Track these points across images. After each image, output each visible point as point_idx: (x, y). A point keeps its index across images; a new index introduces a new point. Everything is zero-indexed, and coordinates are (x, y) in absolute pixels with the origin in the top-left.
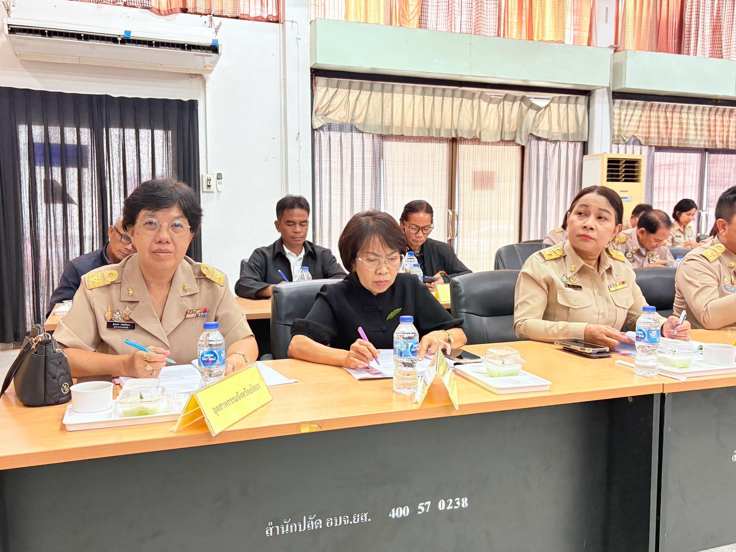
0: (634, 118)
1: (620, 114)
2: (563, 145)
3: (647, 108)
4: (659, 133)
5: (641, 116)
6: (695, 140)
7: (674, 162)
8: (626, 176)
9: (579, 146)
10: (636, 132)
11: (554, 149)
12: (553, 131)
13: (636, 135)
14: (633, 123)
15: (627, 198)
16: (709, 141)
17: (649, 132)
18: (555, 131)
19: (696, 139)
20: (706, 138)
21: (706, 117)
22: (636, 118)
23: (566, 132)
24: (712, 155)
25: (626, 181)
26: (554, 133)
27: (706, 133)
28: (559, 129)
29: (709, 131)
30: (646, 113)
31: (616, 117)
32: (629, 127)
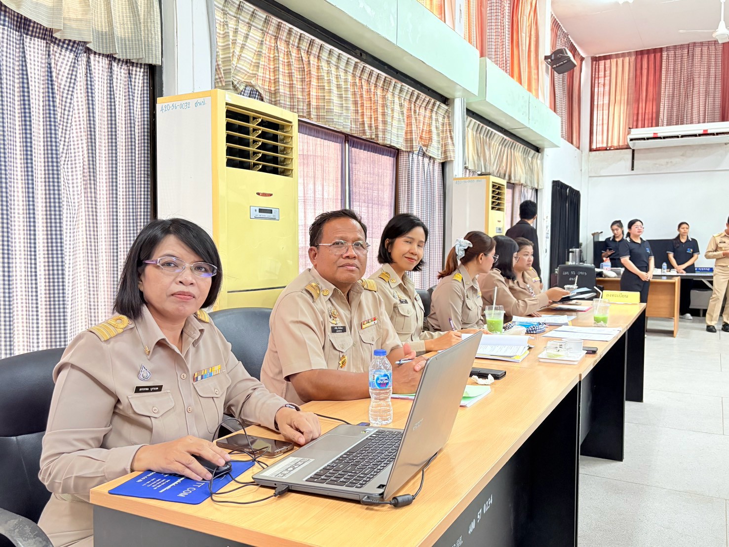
0: (249, 43)
1: (225, 24)
2: (99, 65)
3: (272, 30)
4: (291, 86)
5: (261, 43)
6: (340, 115)
7: (309, 153)
8: (264, 158)
9: (140, 78)
10: (255, 76)
11: (74, 66)
12: (65, 15)
13: (253, 82)
14: (248, 55)
15: (271, 212)
16: (356, 121)
17: (276, 81)
18: (73, 16)
19: (341, 113)
20: (352, 115)
21: (350, 78)
22: (252, 45)
23: (105, 29)
24: (353, 149)
25: (264, 169)
26: (70, 20)
27: (352, 107)
28: (86, 12)
29: (356, 103)
30: (269, 41)
31: (220, 30)
32: (241, 62)
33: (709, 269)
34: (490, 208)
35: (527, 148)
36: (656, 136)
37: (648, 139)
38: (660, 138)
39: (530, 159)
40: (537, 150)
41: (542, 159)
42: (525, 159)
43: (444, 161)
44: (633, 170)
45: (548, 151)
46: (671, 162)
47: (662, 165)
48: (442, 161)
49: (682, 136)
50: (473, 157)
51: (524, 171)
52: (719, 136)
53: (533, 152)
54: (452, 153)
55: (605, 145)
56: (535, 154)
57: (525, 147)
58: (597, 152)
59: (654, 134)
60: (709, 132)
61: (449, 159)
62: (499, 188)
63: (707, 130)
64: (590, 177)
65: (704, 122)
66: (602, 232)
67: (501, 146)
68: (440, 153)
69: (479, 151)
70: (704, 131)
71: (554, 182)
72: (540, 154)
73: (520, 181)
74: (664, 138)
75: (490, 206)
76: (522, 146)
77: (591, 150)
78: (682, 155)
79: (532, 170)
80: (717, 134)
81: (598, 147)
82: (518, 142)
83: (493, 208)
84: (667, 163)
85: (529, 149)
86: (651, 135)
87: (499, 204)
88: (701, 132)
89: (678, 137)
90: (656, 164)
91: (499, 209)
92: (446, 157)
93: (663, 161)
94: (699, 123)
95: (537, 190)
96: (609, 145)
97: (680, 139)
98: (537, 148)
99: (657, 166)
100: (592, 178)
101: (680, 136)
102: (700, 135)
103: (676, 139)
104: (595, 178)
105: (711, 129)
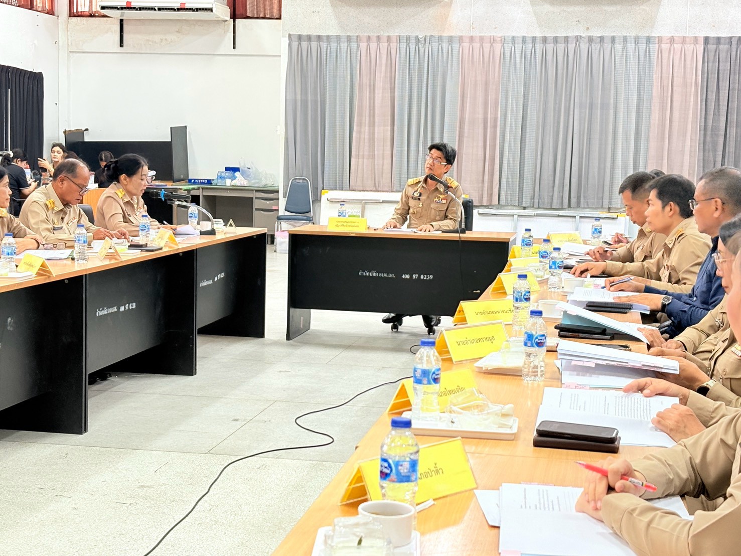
33: (206, 182)
36: (129, 5)
37: (122, 8)
38: (134, 8)
44: (121, 46)
46: (166, 39)
47: (156, 43)
49: (160, 9)
52: (200, 13)
58: (79, 18)
59: (127, 2)
60: (187, 6)
63: (184, 4)
64: (70, 52)
66: (87, 130)
70: (181, 4)
74: (140, 9)
77: (72, 15)
78: (178, 31)
80: (197, 10)
81: (79, 10)
84: (162, 40)
86: (124, 5)
88: (178, 6)
89: (153, 9)
90: (148, 40)
93: (157, 38)
97: (157, 12)
99: (150, 43)
100: (74, 54)
101: (156, 8)
102: (179, 9)
103: (153, 12)
104: (78, 54)
105: (188, 3)
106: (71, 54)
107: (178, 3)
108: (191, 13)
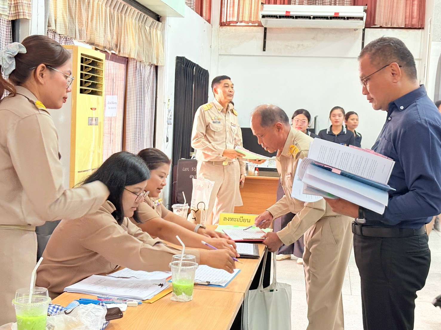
34: (79, 91)
35: (143, 14)
36: (288, 15)
37: (280, 17)
38: (292, 17)
39: (148, 28)
40: (158, 18)
41: (163, 29)
42: (140, 28)
43: (14, 19)
44: (264, 50)
45: (170, 21)
46: (302, 45)
47: (294, 47)
48: (11, 19)
49: (314, 18)
50: (63, 18)
51: (137, 42)
52: (350, 21)
53: (151, 20)
54: (26, 9)
55: (235, 19)
56: (153, 22)
57: (140, 12)
58: (227, 27)
59: (287, 12)
60: (341, 15)
61: (21, 17)
62: (93, 63)
63: (338, 13)
64: (220, 55)
65: (335, 4)
67: (108, 8)
68: (7, 7)
69: (73, 11)
70: (335, 13)
71: (178, 58)
72: (160, 23)
73: (130, 55)
74: (297, 17)
75: (79, 87)
76: (137, 11)
77: (222, 24)
78: (314, 39)
79: (150, 43)
80: (348, 18)
81: (228, 21)
82: (131, 5)
83: (82, 91)
84: (299, 45)
85: (146, 16)
86: (284, 14)
87: (93, 85)
88: (333, 14)
89: (309, 18)
90: (288, 46)
91: (93, 93)
92: (17, 14)
94: (330, 5)
95: (156, 67)
96: (240, 20)
97: (312, 20)
98: (158, 15)
99: (289, 48)
100: (222, 57)
101: (312, 17)
102: (331, 18)
103: (308, 20)
104: (225, 57)
105: (342, 12)
106: (220, 57)
107: (333, 12)
108: (342, 21)
